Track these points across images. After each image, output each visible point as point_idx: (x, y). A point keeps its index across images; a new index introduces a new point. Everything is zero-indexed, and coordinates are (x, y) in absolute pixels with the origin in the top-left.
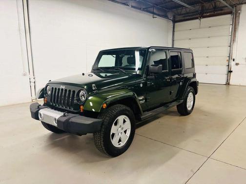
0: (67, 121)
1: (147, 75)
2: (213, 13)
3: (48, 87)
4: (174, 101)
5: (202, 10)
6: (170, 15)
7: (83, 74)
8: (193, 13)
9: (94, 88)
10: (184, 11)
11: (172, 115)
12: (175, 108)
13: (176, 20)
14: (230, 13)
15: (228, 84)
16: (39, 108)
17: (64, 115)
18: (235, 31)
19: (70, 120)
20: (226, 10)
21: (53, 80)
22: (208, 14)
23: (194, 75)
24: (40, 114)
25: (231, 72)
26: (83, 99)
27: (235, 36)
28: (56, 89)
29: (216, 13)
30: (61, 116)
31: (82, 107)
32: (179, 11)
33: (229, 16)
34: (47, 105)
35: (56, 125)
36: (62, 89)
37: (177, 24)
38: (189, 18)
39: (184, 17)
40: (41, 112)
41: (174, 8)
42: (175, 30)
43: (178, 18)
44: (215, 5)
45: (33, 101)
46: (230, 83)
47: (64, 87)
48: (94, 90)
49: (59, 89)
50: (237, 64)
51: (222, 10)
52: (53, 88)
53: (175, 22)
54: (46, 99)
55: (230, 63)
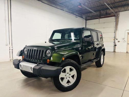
0: (40, 68)
1: (83, 43)
2: (105, 16)
3: (25, 49)
4: (94, 59)
5: (100, 14)
6: (84, 17)
7: (46, 42)
8: (95, 16)
9: (56, 49)
10: (91, 15)
11: (93, 67)
12: (94, 63)
13: (87, 19)
14: (114, 16)
15: (114, 51)
16: (20, 61)
17: (38, 65)
18: (117, 25)
19: (42, 68)
20: (112, 14)
21: (28, 45)
22: (103, 17)
23: (103, 45)
24: (21, 65)
25: (116, 45)
26: (49, 55)
27: (117, 27)
28: (30, 50)
29: (107, 16)
30: (36, 66)
31: (48, 60)
32: (88, 15)
33: (114, 17)
34: (24, 60)
35: (32, 71)
36: (35, 50)
37: (87, 21)
38: (93, 18)
39: (91, 18)
40: (21, 64)
41: (86, 13)
42: (87, 24)
43: (88, 18)
44: (106, 12)
45: (11, 60)
46: (116, 52)
47: (36, 49)
48: (56, 50)
49: (33, 50)
50: (119, 42)
51: (110, 15)
52: (28, 50)
53: (86, 20)
54: (23, 56)
55: (115, 41)
